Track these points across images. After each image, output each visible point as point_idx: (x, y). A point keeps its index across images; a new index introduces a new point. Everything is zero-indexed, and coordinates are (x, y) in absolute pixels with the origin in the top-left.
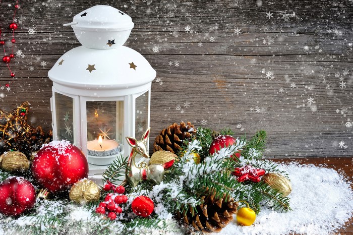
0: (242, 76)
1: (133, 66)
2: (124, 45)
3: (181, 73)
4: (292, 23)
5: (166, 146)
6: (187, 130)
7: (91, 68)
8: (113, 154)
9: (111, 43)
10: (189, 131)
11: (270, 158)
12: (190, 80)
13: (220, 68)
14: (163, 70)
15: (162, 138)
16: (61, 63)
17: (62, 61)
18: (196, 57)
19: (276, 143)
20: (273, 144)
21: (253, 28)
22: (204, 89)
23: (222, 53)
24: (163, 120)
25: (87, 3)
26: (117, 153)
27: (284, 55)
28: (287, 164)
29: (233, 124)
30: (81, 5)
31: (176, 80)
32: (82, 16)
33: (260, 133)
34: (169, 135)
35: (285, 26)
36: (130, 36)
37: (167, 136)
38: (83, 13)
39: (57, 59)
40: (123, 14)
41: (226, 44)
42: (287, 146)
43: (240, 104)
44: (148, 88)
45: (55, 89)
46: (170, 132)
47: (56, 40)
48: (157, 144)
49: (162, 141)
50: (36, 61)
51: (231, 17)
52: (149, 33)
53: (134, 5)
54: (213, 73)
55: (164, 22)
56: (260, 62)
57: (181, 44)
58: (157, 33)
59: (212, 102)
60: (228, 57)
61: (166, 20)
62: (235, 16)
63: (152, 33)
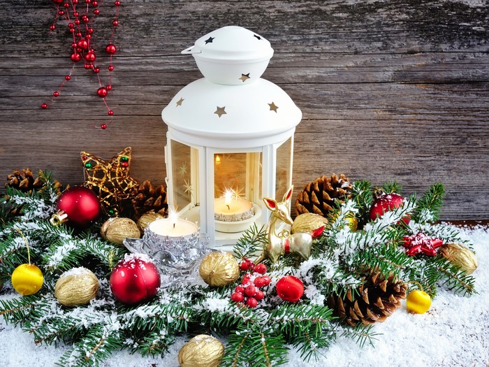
0: (412, 111)
1: (273, 107)
2: (262, 77)
3: (331, 108)
4: (480, 39)
5: (312, 206)
6: (339, 185)
7: (221, 111)
9: (245, 77)
10: (343, 186)
11: (448, 219)
12: (343, 117)
13: (384, 101)
14: (307, 103)
15: (307, 196)
16: (179, 103)
17: (182, 100)
18: (351, 86)
19: (457, 199)
20: (452, 201)
21: (428, 46)
22: (362, 129)
23: (386, 80)
24: (307, 169)
25: (207, 16)
26: (250, 217)
27: (469, 82)
28: (471, 229)
29: (399, 174)
30: (199, 19)
31: (325, 117)
32: (207, 42)
33: (436, 187)
34: (316, 192)
35: (471, 43)
37: (313, 193)
40: (259, 38)
41: (391, 69)
42: (472, 203)
43: (409, 147)
44: (291, 134)
45: (171, 136)
46: (317, 188)
47: (166, 65)
48: (300, 203)
49: (307, 199)
50: (140, 94)
51: (398, 32)
52: (289, 55)
53: (269, 18)
54: (374, 107)
55: (309, 40)
56: (437, 92)
57: (332, 69)
58: (300, 55)
59: (372, 146)
60: (394, 86)
61: (312, 37)
62: (403, 31)
63: (293, 55)
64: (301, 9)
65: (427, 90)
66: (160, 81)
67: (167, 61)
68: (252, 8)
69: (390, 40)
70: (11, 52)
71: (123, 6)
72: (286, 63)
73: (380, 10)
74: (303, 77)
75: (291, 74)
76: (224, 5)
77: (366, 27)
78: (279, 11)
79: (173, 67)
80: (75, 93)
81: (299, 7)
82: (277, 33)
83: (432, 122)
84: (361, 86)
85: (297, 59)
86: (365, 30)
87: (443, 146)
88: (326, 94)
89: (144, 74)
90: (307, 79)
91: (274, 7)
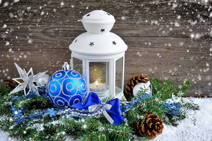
0: (177, 49)
1: (114, 43)
2: (110, 31)
3: (142, 47)
5: (131, 87)
6: (143, 78)
7: (92, 44)
8: (104, 91)
9: (103, 30)
10: (145, 79)
11: (193, 95)
12: (148, 51)
14: (132, 45)
16: (76, 41)
17: (77, 40)
18: (151, 38)
19: (197, 87)
20: (195, 88)
23: (166, 36)
24: (132, 73)
25: (91, 8)
26: (106, 90)
32: (87, 16)
36: (113, 27)
37: (132, 81)
38: (88, 14)
39: (74, 39)
40: (109, 15)
41: (168, 31)
42: (203, 89)
43: (176, 64)
44: (123, 55)
45: (73, 55)
47: (74, 28)
48: (127, 85)
49: (130, 84)
50: (63, 40)
52: (125, 25)
53: (117, 9)
54: (161, 47)
55: (133, 18)
56: (188, 41)
57: (143, 31)
58: (129, 25)
59: (160, 63)
60: (169, 38)
61: (134, 17)
62: (173, 15)
63: (127, 25)
64: (130, 6)
65: (184, 40)
66: (72, 35)
67: (75, 26)
68: (110, 5)
69: (167, 19)
70: (12, 22)
71: (57, 4)
72: (124, 28)
73: (163, 6)
74: (131, 34)
75: (126, 33)
76: (98, 4)
77: (157, 13)
78: (121, 7)
79: (77, 29)
80: (37, 39)
81: (129, 5)
82: (120, 16)
83: (186, 54)
84: (155, 38)
85: (128, 26)
86: (157, 15)
87: (191, 64)
88: (140, 41)
89: (65, 32)
90: (133, 35)
91: (119, 5)
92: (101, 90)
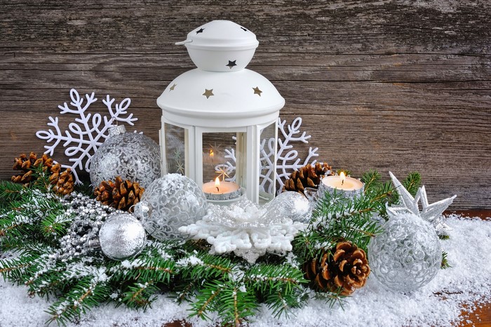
0: (390, 108)
1: (257, 91)
2: (246, 68)
3: (315, 103)
4: (452, 43)
6: (323, 173)
7: (208, 93)
8: (233, 198)
9: (232, 64)
10: (326, 173)
12: (326, 113)
13: (363, 98)
14: (293, 99)
15: (293, 182)
16: (172, 88)
17: (174, 86)
18: (333, 83)
19: (433, 190)
20: (429, 192)
21: (404, 48)
22: (343, 123)
23: (366, 79)
25: (202, 19)
26: (237, 197)
27: (443, 82)
28: (446, 217)
29: (379, 167)
30: (195, 21)
31: (309, 112)
32: (198, 32)
33: (412, 175)
34: (301, 179)
35: (444, 46)
36: (253, 59)
37: (299, 180)
38: (199, 29)
39: (166, 86)
40: (245, 30)
41: (370, 68)
42: (447, 195)
43: (387, 141)
45: (165, 119)
46: (302, 175)
47: (165, 62)
50: (141, 88)
51: (377, 35)
52: (277, 54)
53: (258, 20)
54: (355, 103)
55: (294, 41)
56: (412, 90)
57: (315, 68)
58: (286, 55)
59: (354, 139)
60: (372, 84)
61: (297, 38)
62: (381, 34)
63: (280, 54)
64: (287, 13)
65: (403, 89)
66: (159, 76)
67: (166, 58)
68: (242, 11)
69: (368, 42)
70: (26, 48)
71: (126, 8)
72: (274, 62)
73: (359, 15)
74: (289, 75)
75: (278, 72)
76: (217, 8)
77: (347, 30)
78: (267, 15)
79: (170, 64)
80: (82, 87)
81: (286, 11)
82: (265, 34)
83: (408, 119)
84: (342, 84)
85: (284, 58)
86: (346, 33)
87: (419, 141)
88: (310, 91)
89: (144, 70)
90: (293, 77)
91: (262, 11)
92: (227, 197)
